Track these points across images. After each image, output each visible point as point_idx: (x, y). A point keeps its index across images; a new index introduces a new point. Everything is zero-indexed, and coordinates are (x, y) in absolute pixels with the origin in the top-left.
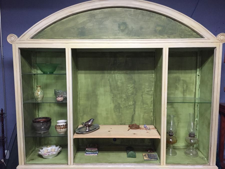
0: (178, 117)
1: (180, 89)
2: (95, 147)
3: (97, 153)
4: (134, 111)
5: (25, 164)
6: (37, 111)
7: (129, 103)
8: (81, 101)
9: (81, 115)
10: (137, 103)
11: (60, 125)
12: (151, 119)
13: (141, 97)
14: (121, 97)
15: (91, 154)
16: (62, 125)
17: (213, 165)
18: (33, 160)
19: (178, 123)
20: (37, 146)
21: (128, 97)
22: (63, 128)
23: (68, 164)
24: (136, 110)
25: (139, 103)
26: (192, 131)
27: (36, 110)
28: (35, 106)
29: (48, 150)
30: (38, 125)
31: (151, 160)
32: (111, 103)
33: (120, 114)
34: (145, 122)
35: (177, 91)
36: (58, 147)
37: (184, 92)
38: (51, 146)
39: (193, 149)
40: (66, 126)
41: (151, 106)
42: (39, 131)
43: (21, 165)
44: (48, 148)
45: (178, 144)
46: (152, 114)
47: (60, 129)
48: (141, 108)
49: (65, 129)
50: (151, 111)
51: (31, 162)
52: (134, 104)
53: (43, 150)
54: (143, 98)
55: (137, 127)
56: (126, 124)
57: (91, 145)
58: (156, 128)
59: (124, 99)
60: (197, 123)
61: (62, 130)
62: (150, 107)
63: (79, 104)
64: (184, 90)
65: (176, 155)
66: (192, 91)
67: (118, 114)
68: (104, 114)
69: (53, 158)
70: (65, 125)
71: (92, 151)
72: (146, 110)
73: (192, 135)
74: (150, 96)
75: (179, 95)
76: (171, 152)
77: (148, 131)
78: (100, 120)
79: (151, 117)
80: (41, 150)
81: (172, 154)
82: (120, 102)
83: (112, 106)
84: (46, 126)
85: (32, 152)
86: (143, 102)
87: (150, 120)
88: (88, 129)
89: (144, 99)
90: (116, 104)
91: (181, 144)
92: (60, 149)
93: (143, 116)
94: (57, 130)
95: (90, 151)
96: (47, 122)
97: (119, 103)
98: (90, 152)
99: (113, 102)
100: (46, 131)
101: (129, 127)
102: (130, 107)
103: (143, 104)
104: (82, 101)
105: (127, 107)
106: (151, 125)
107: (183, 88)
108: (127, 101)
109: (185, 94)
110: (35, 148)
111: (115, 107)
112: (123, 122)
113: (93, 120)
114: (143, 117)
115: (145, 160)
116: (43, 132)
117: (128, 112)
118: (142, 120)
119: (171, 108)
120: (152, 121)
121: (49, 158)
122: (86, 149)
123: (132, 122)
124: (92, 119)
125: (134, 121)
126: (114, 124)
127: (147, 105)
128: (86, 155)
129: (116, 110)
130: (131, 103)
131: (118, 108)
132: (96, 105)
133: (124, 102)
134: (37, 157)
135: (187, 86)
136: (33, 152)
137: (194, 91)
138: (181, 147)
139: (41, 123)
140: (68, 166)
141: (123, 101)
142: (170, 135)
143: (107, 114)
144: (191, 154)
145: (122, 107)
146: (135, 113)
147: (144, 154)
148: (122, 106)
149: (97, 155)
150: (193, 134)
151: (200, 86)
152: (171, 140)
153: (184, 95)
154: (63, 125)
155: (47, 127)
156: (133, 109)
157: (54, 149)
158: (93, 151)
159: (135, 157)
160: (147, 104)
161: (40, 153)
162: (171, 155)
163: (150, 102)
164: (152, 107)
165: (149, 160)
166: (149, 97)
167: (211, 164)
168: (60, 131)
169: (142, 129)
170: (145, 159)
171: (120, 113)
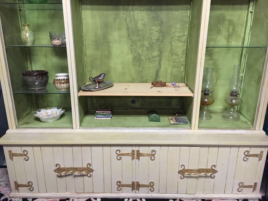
0: (217, 72)
1: (224, 33)
2: (108, 110)
3: (111, 116)
4: (160, 64)
5: (17, 128)
6: (29, 63)
7: (154, 54)
8: (87, 51)
9: (89, 69)
10: (163, 54)
11: (59, 79)
12: (182, 75)
13: (170, 46)
14: (142, 46)
15: (103, 117)
16: (62, 79)
17: (259, 130)
18: (28, 123)
19: (217, 80)
20: (33, 109)
21: (151, 46)
22: (63, 83)
23: (72, 128)
24: (162, 63)
25: (166, 54)
26: (235, 88)
27: (27, 62)
28: (25, 55)
29: (48, 113)
30: (30, 79)
31: (178, 124)
32: (128, 54)
33: (141, 69)
34: (174, 80)
35: (219, 36)
36: (60, 110)
37: (229, 37)
38: (51, 109)
39: (234, 112)
40: (67, 81)
41: (183, 57)
42: (32, 87)
43: (12, 129)
44: (48, 111)
45: (214, 107)
46: (182, 68)
47: (60, 84)
48: (169, 60)
49: (66, 84)
50: (182, 65)
51: (25, 126)
52: (160, 56)
53: (40, 112)
54: (171, 46)
55: (163, 85)
56: (148, 81)
57: (103, 107)
58: (187, 86)
59: (147, 48)
60: (242, 79)
61: (62, 85)
62: (182, 60)
63: (85, 55)
64: (228, 35)
65: (211, 119)
66: (240, 36)
67: (138, 68)
68: (119, 68)
69: (53, 121)
70: (67, 79)
71: (104, 115)
72: (175, 63)
73: (234, 94)
74: (182, 44)
75: (221, 41)
76: (205, 116)
77: (177, 88)
78: (113, 76)
79: (182, 72)
80: (38, 112)
81: (206, 117)
82: (140, 52)
83: (130, 57)
84: (41, 80)
85: (27, 115)
86: (172, 53)
87: (180, 76)
88: (97, 85)
89: (173, 47)
90: (136, 55)
91: (218, 106)
92: (62, 111)
93: (171, 71)
94: (56, 85)
95: (101, 113)
96: (42, 75)
97: (139, 54)
98: (102, 115)
99: (132, 52)
100: (42, 88)
101: (152, 84)
102: (154, 59)
103: (172, 54)
104: (89, 51)
105: (149, 59)
106: (181, 82)
107: (229, 32)
108: (150, 50)
109: (230, 40)
110: (31, 111)
111: (134, 58)
112: (144, 79)
113: (105, 75)
114: (171, 73)
115: (171, 124)
116: (38, 88)
117: (150, 66)
118: (169, 76)
119: (209, 60)
120: (182, 77)
121: (48, 122)
122: (97, 112)
123: (156, 79)
124: (103, 74)
125: (160, 77)
126: (133, 81)
127: (176, 57)
128: (96, 119)
129: (135, 63)
130: (156, 53)
131: (137, 60)
132: (108, 56)
133: (146, 52)
134: (34, 120)
135: (234, 29)
136: (29, 115)
137: (243, 36)
138: (218, 111)
139: (34, 76)
140: (73, 130)
141: (145, 50)
142: (205, 94)
143: (123, 68)
144: (231, 118)
145: (144, 60)
146: (160, 68)
147: (170, 118)
148: (143, 58)
149: (110, 118)
150: (236, 92)
151: (252, 27)
152: (206, 100)
153: (228, 41)
154: (64, 79)
155: (42, 82)
156: (158, 62)
157: (55, 112)
158: (105, 113)
159: (159, 121)
160: (177, 55)
161: (36, 115)
162: (204, 118)
163: (182, 51)
164: (183, 59)
165: (176, 124)
166: (180, 44)
167: (257, 128)
168: (60, 86)
169: (170, 87)
170: (172, 122)
171: (140, 67)
